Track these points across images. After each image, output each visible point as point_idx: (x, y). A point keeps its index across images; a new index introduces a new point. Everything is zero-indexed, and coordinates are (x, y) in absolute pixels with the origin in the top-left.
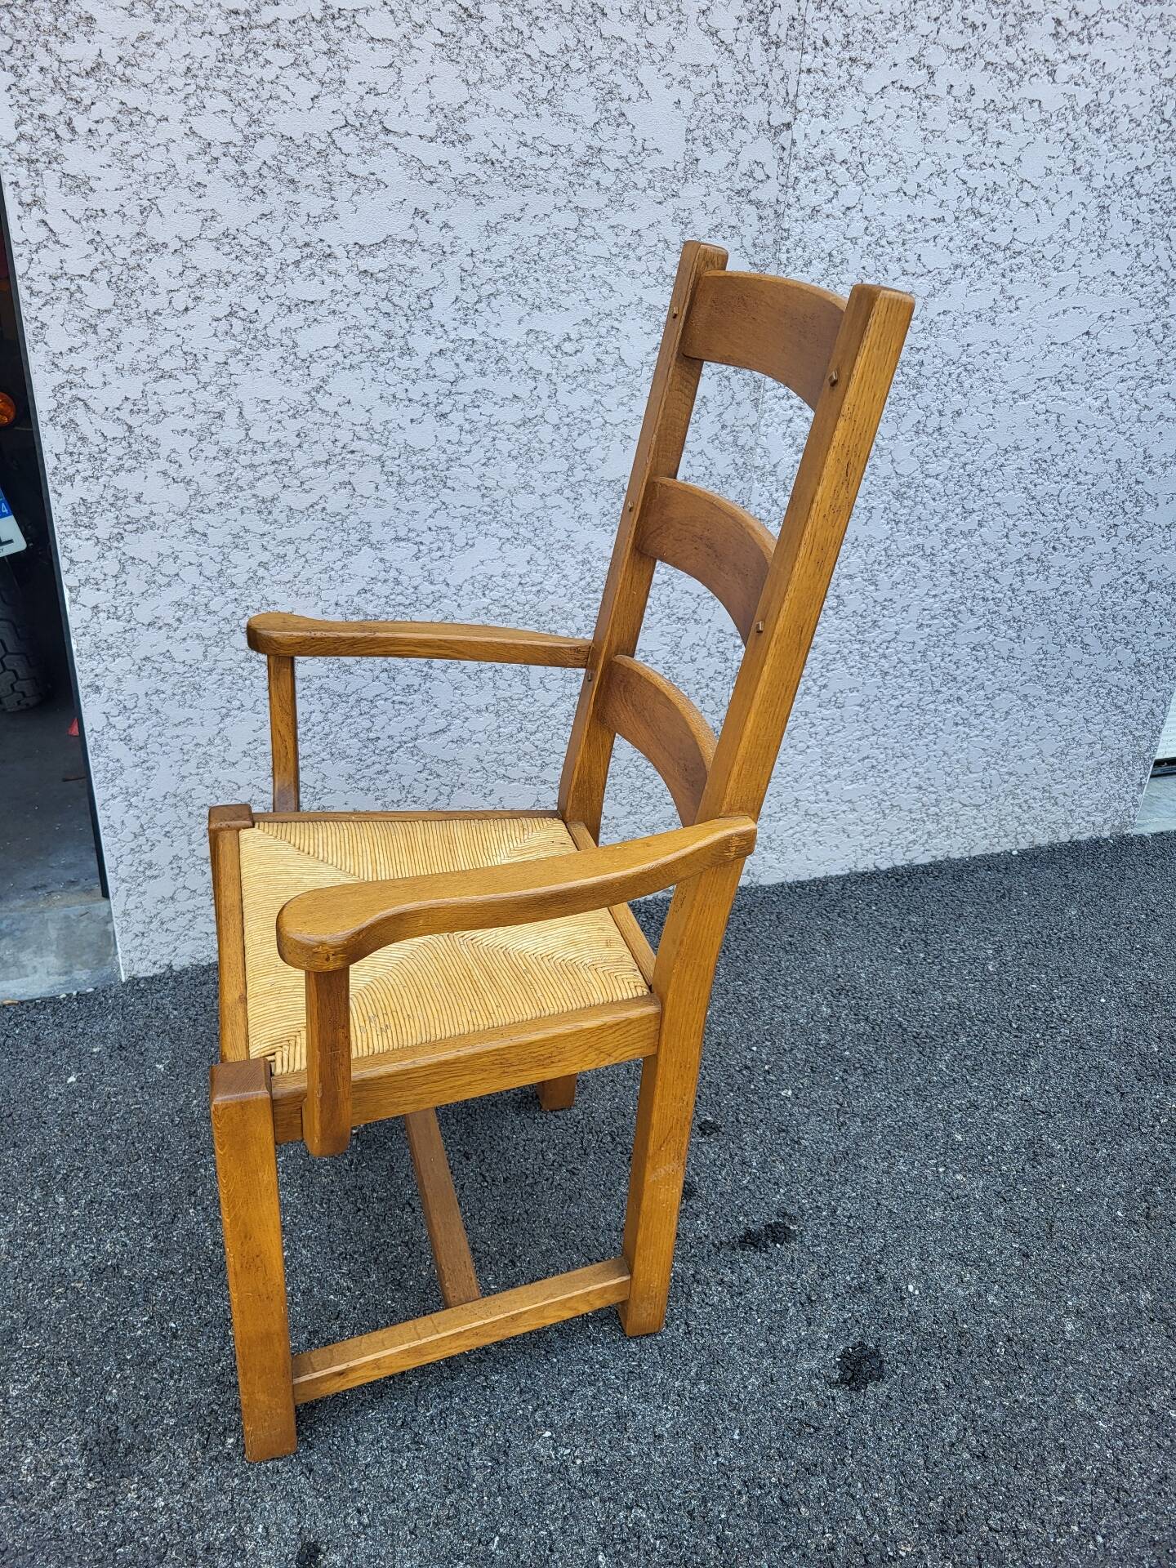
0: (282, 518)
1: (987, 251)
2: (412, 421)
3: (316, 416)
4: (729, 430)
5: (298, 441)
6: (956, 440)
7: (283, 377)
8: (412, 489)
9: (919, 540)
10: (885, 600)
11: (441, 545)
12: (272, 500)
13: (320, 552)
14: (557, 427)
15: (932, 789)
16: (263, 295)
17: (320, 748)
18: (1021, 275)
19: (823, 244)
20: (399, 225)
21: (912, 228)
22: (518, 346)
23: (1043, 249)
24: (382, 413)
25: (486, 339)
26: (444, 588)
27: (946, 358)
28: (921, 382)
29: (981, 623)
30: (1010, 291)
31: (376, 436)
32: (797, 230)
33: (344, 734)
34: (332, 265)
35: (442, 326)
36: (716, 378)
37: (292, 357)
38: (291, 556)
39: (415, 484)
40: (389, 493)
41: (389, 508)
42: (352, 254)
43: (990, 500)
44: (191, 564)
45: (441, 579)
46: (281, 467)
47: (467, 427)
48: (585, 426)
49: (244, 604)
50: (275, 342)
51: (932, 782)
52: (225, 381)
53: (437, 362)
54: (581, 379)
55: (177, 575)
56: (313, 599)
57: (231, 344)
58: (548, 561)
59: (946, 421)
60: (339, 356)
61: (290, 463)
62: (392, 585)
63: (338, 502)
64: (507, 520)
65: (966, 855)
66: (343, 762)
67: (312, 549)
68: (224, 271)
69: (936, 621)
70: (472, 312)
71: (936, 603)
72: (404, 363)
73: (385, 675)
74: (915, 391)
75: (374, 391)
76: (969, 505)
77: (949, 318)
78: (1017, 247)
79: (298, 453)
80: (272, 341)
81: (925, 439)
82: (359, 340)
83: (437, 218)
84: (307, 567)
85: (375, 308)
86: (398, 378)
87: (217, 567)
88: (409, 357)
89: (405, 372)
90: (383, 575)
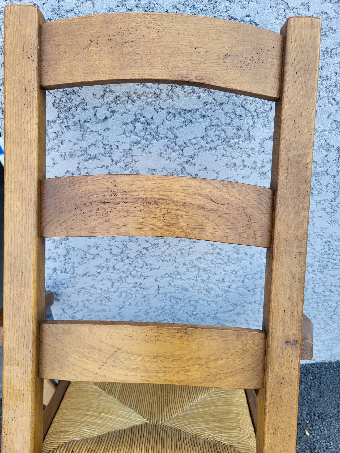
7: (166, 156)
16: (157, 107)
22: (324, 130)
26: (244, 256)
37: (173, 144)
38: (161, 244)
44: (105, 249)
52: (129, 159)
55: (98, 254)
56: (171, 262)
57: (134, 138)
60: (203, 143)
68: (132, 93)
72: (245, 145)
75: (222, 163)
80: (160, 136)
82: (218, 133)
84: (170, 248)
85: (233, 112)
86: (240, 154)
87: (120, 250)
88: (249, 141)
89: (245, 150)
90: (212, 251)
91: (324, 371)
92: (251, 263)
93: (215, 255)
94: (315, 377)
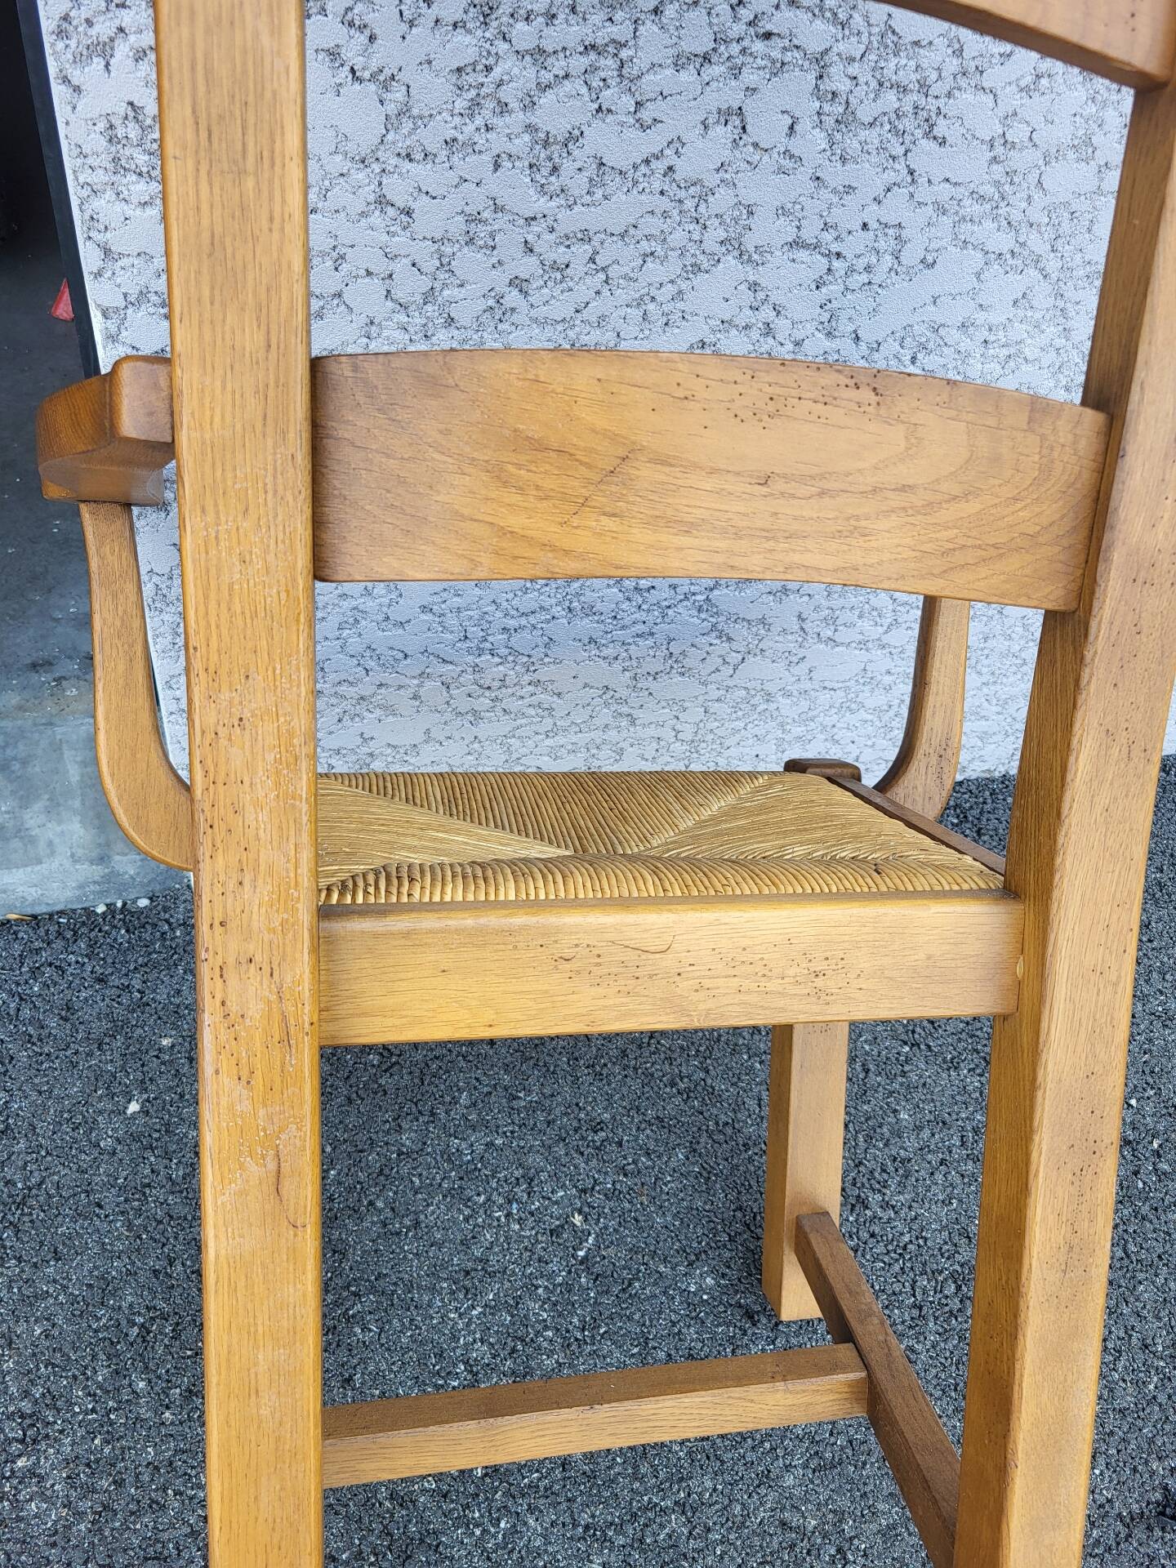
0: (578, 185)
8: (863, 134)
11: (874, 260)
12: (567, 141)
38: (579, 267)
40: (810, 142)
41: (804, 174)
44: (369, 273)
46: (602, 62)
55: (339, 295)
61: (625, 54)
63: (703, 154)
64: (1016, 216)
79: (649, 29)
84: (606, 292)
87: (425, 283)
90: (747, 316)
91: (989, 801)
93: (755, 334)
94: (965, 817)
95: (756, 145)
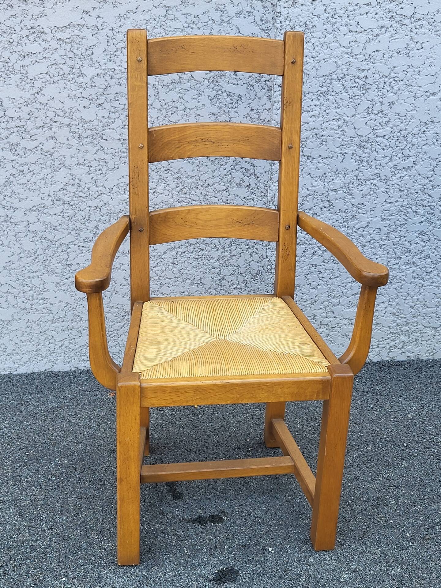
0: (22, 153)
1: (399, 19)
2: (84, 107)
3: (37, 105)
4: (255, 111)
5: (29, 117)
6: (393, 117)
7: (21, 87)
8: (86, 140)
9: (377, 171)
10: (359, 204)
11: (101, 167)
12: (17, 144)
13: (41, 169)
14: (160, 110)
15: (402, 315)
16: (12, 51)
17: (42, 267)
18: (423, 30)
19: (300, 18)
20: (76, 18)
21: (352, 9)
23: (434, 17)
24: (69, 103)
25: (120, 68)
26: (103, 189)
27: (381, 75)
28: (367, 87)
29: (423, 220)
30: (416, 38)
31: (66, 115)
32: (285, 12)
33: (54, 261)
34: (44, 36)
35: (98, 63)
36: (245, 85)
37: (26, 78)
38: (26, 171)
39: (87, 137)
40: (74, 142)
41: (74, 149)
42: (53, 32)
43: (419, 150)
45: (102, 184)
46: (21, 129)
47: (112, 110)
48: (174, 109)
49: (3, 194)
50: (17, 72)
51: (402, 311)
53: (96, 79)
54: (171, 87)
56: (37, 193)
58: (158, 177)
59: (385, 107)
60: (48, 77)
61: (25, 127)
62: (76, 187)
63: (48, 145)
65: (430, 357)
66: (54, 275)
67: (37, 168)
69: (393, 217)
70: (113, 56)
71: (391, 207)
72: (79, 80)
73: (74, 232)
74: (364, 92)
75: (65, 93)
76: (406, 153)
77: (380, 53)
78: (417, 16)
79: (29, 122)
80: (16, 71)
81: (373, 117)
82: (57, 70)
83: (94, 14)
85: (65, 55)
86: (77, 87)
88: (82, 77)
89: (80, 85)
90: (72, 182)
92: (111, 198)
95: (60, 143)
